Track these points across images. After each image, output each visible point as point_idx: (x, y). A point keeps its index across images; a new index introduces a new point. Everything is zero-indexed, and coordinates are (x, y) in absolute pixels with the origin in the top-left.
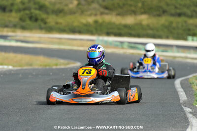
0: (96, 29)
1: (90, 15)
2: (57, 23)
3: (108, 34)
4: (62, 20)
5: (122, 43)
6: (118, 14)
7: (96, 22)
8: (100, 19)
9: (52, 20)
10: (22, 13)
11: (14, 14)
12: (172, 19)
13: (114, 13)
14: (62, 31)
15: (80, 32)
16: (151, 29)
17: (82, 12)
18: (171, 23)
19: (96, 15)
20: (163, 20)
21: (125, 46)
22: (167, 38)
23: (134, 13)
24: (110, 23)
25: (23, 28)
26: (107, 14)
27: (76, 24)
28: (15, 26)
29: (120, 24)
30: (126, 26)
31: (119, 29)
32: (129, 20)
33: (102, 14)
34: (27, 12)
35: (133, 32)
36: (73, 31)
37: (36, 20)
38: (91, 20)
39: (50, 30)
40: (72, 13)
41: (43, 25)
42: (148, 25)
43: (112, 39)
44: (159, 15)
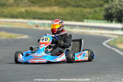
0: (27, 16)
1: (23, 7)
2: (2, 12)
3: (34, 18)
4: (6, 10)
5: (44, 24)
6: (40, 6)
7: (26, 11)
8: (29, 9)
12: (73, 9)
13: (37, 6)
15: (17, 17)
16: (61, 15)
17: (18, 5)
18: (73, 11)
19: (26, 7)
20: (68, 10)
21: (46, 25)
22: (71, 20)
23: (50, 5)
24: (35, 12)
26: (33, 6)
27: (14, 12)
29: (41, 13)
30: (45, 13)
31: (41, 15)
32: (47, 10)
33: (30, 6)
35: (50, 17)
36: (13, 17)
38: (23, 10)
40: (11, 5)
42: (59, 13)
43: (37, 22)
44: (65, 7)
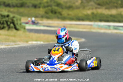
0: (93, 18)
1: (89, 9)
2: (68, 15)
3: (101, 21)
4: (72, 13)
5: (109, 26)
6: (106, 8)
7: (93, 13)
8: (95, 11)
9: (65, 12)
10: (46, 9)
11: (41, 9)
13: (104, 8)
14: (72, 19)
15: (83, 20)
17: (84, 8)
19: (92, 9)
21: (112, 28)
23: (116, 7)
24: (101, 14)
25: (48, 18)
26: (99, 8)
27: (80, 15)
28: (42, 17)
29: (108, 15)
30: (111, 16)
31: (107, 17)
32: (114, 12)
33: (96, 8)
34: (50, 8)
35: (116, 19)
36: (79, 19)
37: (55, 13)
38: (89, 12)
39: (64, 19)
40: (78, 8)
41: (59, 16)
43: (103, 24)
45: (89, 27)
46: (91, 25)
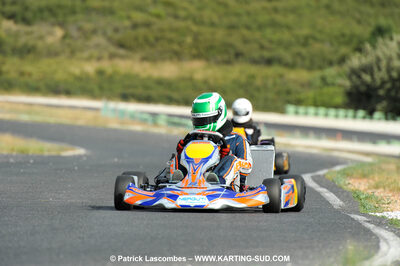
0: (101, 88)
1: (89, 59)
2: (22, 74)
3: (125, 97)
4: (34, 69)
5: (154, 115)
6: (144, 59)
7: (100, 73)
8: (107, 66)
12: (253, 69)
13: (138, 56)
14: (33, 89)
15: (68, 93)
17: (73, 53)
18: (253, 77)
19: (99, 59)
20: (237, 72)
21: (164, 117)
23: (177, 56)
24: (128, 76)
26: (122, 57)
27: (60, 76)
29: (149, 78)
30: (160, 82)
31: (146, 87)
32: (168, 70)
33: (112, 56)
35: (175, 95)
36: (56, 90)
38: (90, 68)
39: (8, 87)
40: (52, 53)
42: (205, 82)
43: (132, 107)
44: (228, 62)
45: (90, 115)
46: (96, 110)
